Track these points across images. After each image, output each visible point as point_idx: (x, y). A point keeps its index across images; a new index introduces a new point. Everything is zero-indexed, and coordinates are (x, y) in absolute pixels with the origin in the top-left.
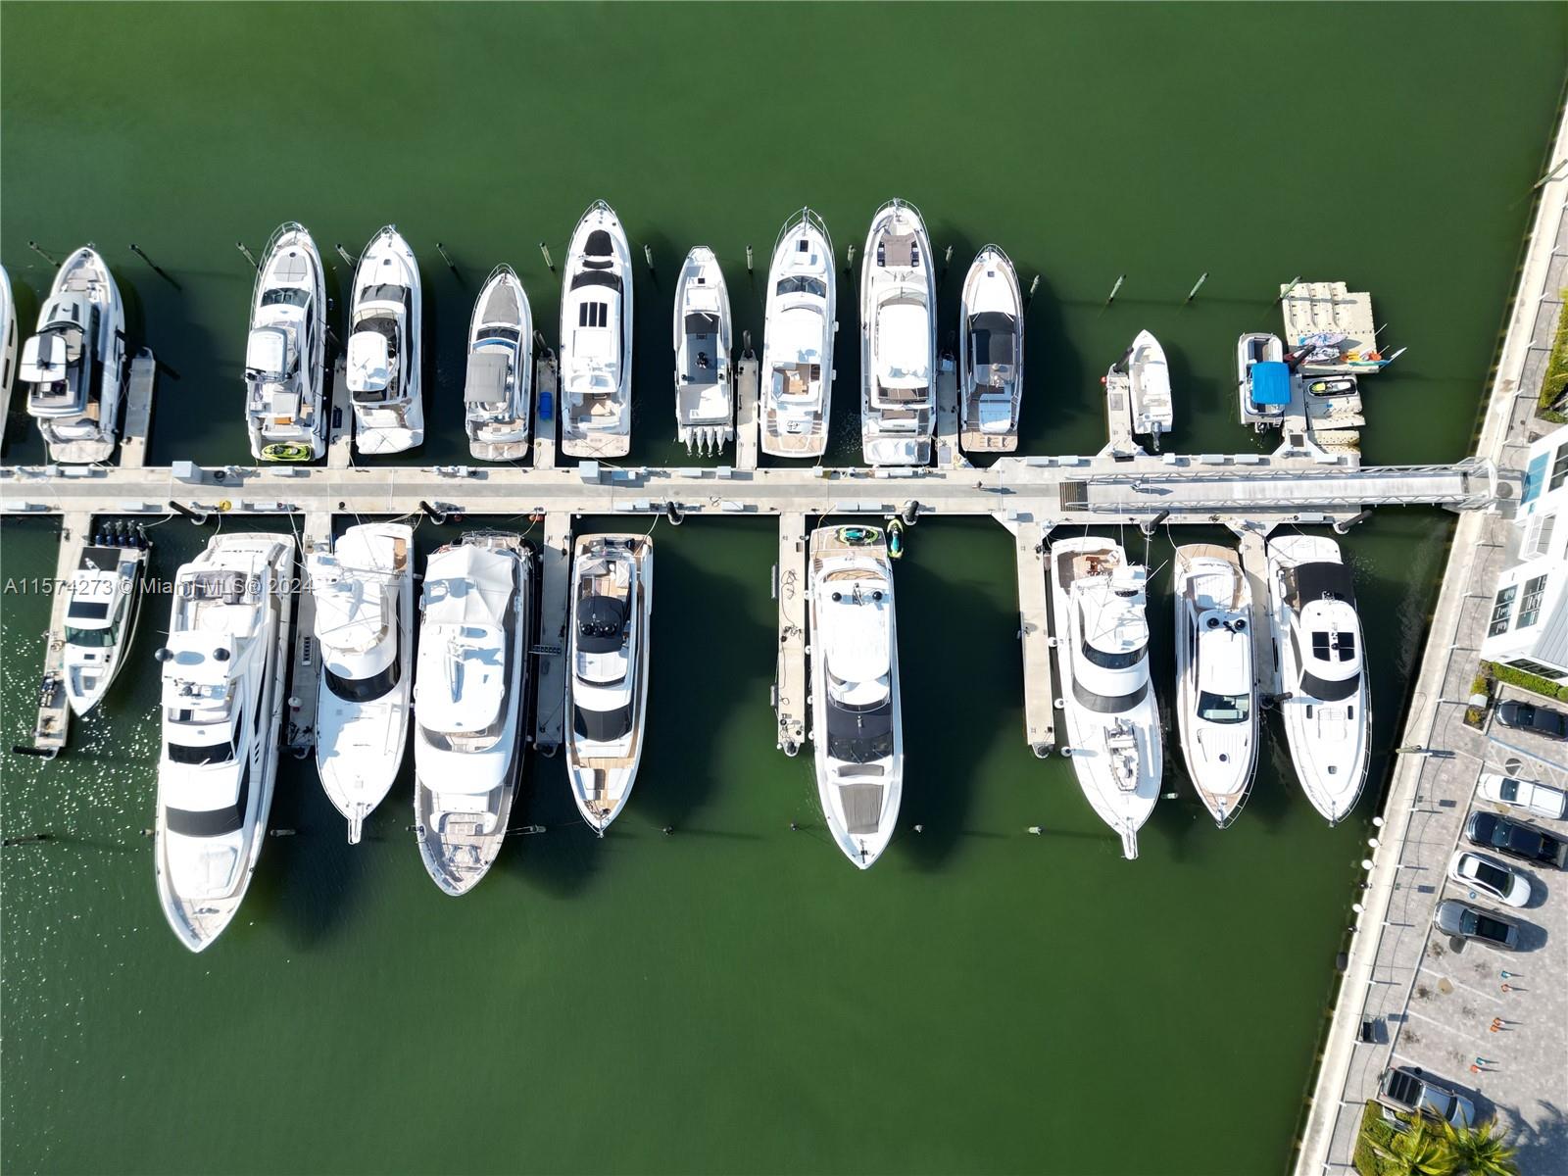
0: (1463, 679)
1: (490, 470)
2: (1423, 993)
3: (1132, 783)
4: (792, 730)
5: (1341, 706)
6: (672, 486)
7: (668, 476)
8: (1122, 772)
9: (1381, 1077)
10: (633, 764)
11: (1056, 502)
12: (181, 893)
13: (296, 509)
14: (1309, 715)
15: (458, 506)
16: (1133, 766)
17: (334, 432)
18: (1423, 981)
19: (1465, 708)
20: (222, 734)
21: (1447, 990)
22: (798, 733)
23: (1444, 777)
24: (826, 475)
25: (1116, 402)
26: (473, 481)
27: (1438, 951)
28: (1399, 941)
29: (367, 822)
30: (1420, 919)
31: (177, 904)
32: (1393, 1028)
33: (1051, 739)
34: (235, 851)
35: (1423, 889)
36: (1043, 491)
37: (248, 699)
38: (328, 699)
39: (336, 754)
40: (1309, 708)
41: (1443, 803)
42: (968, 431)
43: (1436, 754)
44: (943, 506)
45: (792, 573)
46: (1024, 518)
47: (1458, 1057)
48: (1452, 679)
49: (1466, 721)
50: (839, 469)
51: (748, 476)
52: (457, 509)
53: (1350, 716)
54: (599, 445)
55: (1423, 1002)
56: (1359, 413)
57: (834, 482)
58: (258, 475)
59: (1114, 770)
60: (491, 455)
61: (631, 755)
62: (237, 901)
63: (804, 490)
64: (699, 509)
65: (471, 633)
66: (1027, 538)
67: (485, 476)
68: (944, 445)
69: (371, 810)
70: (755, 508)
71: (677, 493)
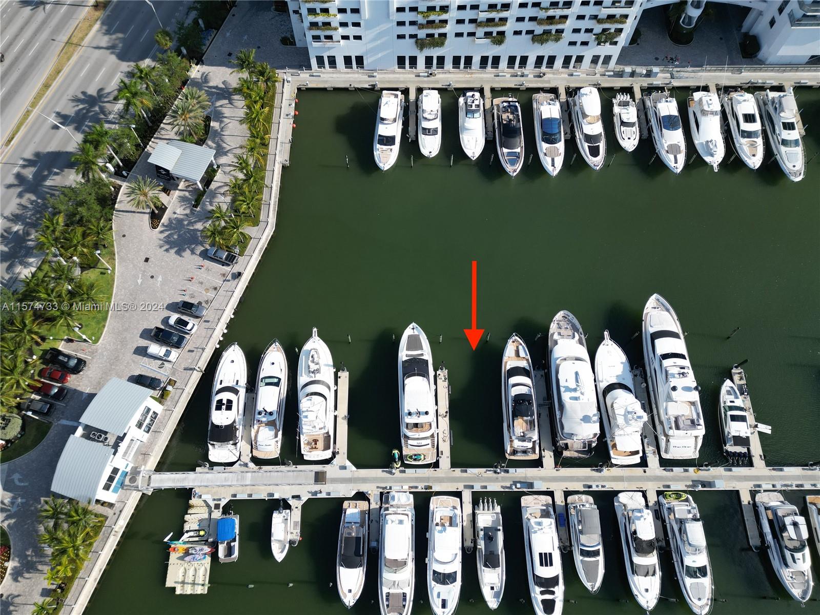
0: (173, 398)
1: (582, 489)
2: (215, 289)
3: (313, 352)
4: (442, 376)
5: (224, 385)
6: (499, 482)
7: (502, 487)
8: (315, 356)
9: (236, 263)
10: (505, 359)
11: (328, 476)
12: (667, 313)
13: (664, 470)
14: (237, 381)
15: (594, 472)
16: (311, 359)
17: (657, 508)
18: (215, 292)
19: (175, 387)
20: (667, 363)
21: (207, 290)
22: (439, 375)
23: (190, 361)
24: (431, 488)
25: (296, 525)
26: (589, 483)
27: (207, 302)
28: (220, 304)
29: (603, 339)
30: (211, 312)
31: (668, 310)
32: (229, 277)
33: (339, 374)
34: (651, 326)
35: (208, 321)
36: (334, 481)
37: (661, 378)
38: (629, 383)
39: (622, 363)
40: (237, 384)
41: (192, 351)
42: (366, 510)
43: (191, 369)
44: (378, 473)
45: (444, 441)
46: (343, 468)
47: (208, 269)
48: (177, 398)
49: (175, 382)
50: (424, 490)
51: (466, 487)
52: (594, 470)
53: (221, 381)
54: (535, 501)
55: (216, 286)
56: (186, 521)
57: (427, 484)
58: (686, 486)
59: (319, 357)
60: (584, 497)
61: (506, 362)
62: (645, 312)
63: (440, 480)
64: (487, 470)
65: (576, 399)
66: (342, 458)
67: (585, 486)
68: (376, 503)
69: (603, 343)
70: (462, 471)
71: (497, 478)
